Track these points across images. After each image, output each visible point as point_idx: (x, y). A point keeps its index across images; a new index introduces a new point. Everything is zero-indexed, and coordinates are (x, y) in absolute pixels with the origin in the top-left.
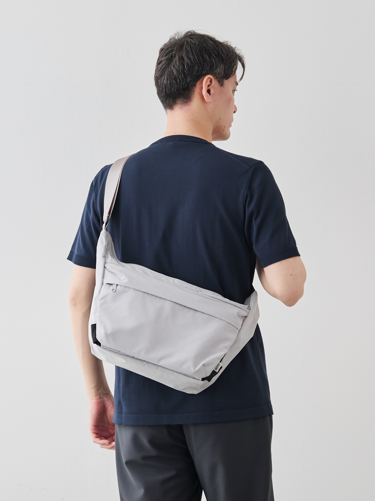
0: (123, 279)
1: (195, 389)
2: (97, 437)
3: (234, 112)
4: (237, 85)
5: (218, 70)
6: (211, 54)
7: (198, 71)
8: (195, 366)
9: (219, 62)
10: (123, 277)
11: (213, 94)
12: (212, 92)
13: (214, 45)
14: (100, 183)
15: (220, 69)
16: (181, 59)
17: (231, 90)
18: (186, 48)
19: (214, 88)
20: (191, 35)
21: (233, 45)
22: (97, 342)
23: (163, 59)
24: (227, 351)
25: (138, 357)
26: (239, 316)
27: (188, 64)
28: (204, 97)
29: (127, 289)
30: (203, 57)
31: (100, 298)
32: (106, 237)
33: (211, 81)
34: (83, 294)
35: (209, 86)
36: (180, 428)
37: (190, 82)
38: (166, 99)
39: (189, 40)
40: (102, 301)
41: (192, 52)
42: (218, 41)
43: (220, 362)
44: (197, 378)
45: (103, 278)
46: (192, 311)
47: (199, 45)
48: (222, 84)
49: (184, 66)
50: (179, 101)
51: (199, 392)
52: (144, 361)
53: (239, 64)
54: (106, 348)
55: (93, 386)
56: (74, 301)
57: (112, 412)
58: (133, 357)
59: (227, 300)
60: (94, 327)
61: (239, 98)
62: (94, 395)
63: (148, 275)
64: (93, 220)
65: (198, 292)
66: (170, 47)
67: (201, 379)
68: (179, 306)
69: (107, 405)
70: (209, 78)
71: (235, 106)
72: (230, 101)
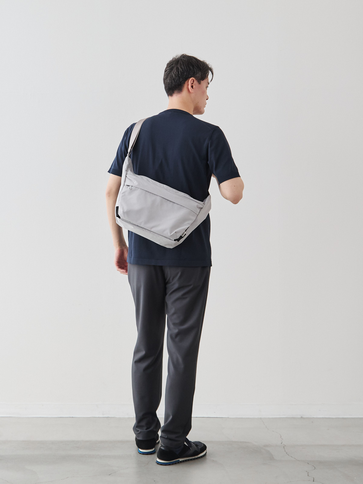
0: (135, 183)
1: (171, 245)
2: (119, 268)
3: (207, 99)
4: (209, 84)
5: (198, 75)
6: (194, 66)
7: (186, 75)
8: (171, 233)
9: (198, 70)
10: (136, 181)
11: (195, 88)
12: (194, 87)
13: (196, 61)
14: (130, 132)
15: (199, 75)
16: (177, 69)
17: (205, 87)
18: (180, 63)
19: (195, 85)
20: (184, 56)
21: (208, 63)
22: (118, 216)
23: (167, 69)
24: (189, 226)
25: (140, 226)
26: (197, 207)
27: (181, 71)
28: (190, 89)
29: (137, 189)
30: (189, 67)
31: (122, 193)
32: (129, 160)
33: (193, 81)
34: (114, 190)
35: (192, 84)
36: (161, 268)
37: (182, 81)
38: (169, 91)
39: (182, 58)
40: (123, 194)
41: (183, 65)
42: (198, 60)
43: (185, 231)
44: (172, 239)
45: (125, 182)
46: (172, 203)
47: (187, 61)
48: (200, 83)
49: (179, 72)
50: (176, 92)
51: (173, 247)
52: (144, 228)
53: (210, 73)
54: (123, 220)
55: (117, 241)
56: (109, 194)
57: (126, 255)
58: (138, 226)
59: (192, 198)
60: (117, 208)
61: (209, 91)
62: (118, 245)
63: (149, 182)
64: (124, 150)
65: (176, 193)
66: (172, 63)
67: (174, 240)
68: (165, 199)
69: (125, 251)
70: (192, 79)
71: (207, 96)
72: (204, 93)
